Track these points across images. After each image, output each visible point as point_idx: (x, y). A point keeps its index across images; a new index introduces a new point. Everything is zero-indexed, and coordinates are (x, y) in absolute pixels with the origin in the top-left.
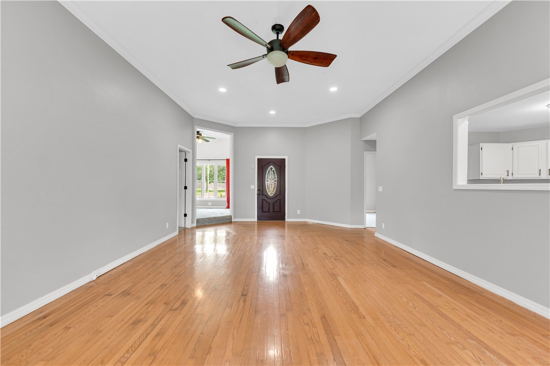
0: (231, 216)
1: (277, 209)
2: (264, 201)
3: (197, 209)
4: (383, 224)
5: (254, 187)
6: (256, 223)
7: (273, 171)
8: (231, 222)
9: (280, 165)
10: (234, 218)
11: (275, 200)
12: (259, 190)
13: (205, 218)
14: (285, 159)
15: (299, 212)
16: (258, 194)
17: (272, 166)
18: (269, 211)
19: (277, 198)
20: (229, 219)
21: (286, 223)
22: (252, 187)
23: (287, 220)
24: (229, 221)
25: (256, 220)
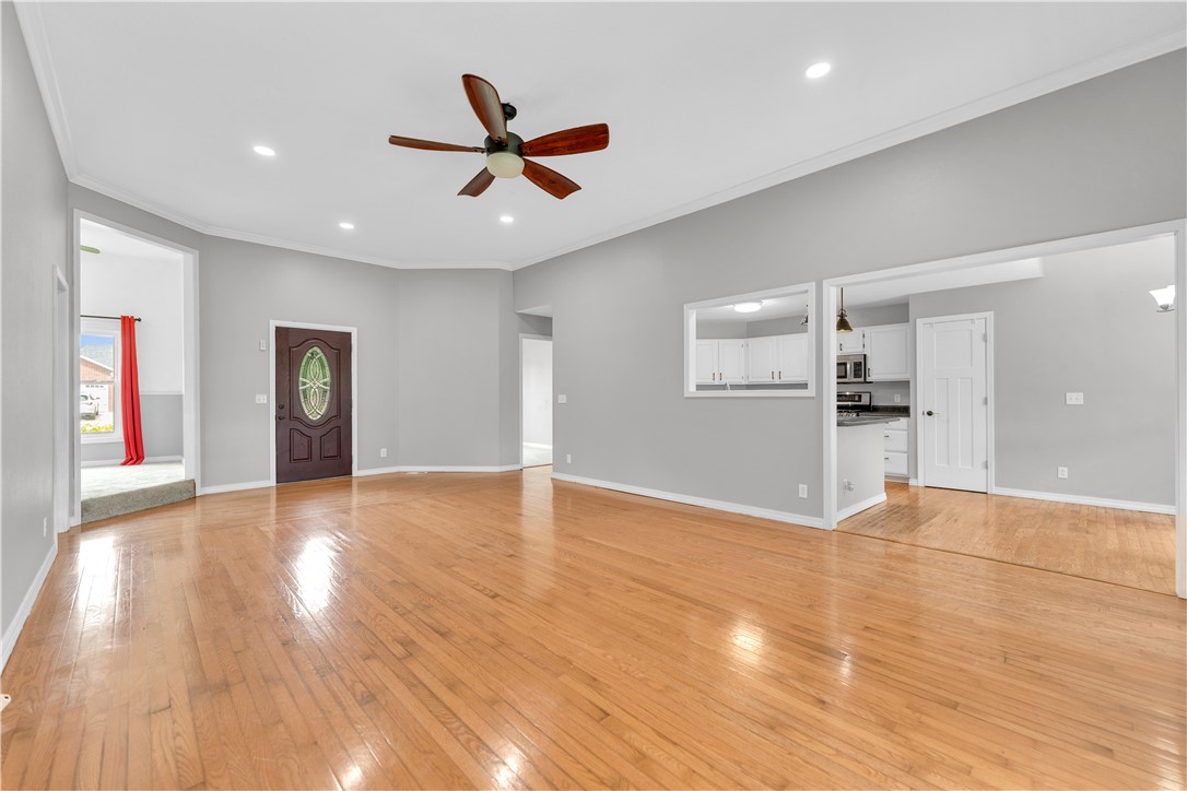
0: (193, 482)
1: (331, 449)
2: (297, 436)
3: (83, 472)
4: (569, 456)
5: (267, 399)
6: (274, 492)
7: (320, 359)
8: (193, 499)
9: (338, 348)
10: (203, 485)
11: (328, 428)
12: (279, 407)
13: (112, 496)
14: (350, 334)
15: (384, 453)
16: (279, 418)
17: (315, 348)
18: (310, 458)
19: (332, 425)
20: (188, 491)
21: (354, 482)
22: (261, 399)
23: (356, 472)
24: (186, 496)
25: (272, 482)
